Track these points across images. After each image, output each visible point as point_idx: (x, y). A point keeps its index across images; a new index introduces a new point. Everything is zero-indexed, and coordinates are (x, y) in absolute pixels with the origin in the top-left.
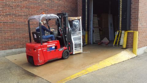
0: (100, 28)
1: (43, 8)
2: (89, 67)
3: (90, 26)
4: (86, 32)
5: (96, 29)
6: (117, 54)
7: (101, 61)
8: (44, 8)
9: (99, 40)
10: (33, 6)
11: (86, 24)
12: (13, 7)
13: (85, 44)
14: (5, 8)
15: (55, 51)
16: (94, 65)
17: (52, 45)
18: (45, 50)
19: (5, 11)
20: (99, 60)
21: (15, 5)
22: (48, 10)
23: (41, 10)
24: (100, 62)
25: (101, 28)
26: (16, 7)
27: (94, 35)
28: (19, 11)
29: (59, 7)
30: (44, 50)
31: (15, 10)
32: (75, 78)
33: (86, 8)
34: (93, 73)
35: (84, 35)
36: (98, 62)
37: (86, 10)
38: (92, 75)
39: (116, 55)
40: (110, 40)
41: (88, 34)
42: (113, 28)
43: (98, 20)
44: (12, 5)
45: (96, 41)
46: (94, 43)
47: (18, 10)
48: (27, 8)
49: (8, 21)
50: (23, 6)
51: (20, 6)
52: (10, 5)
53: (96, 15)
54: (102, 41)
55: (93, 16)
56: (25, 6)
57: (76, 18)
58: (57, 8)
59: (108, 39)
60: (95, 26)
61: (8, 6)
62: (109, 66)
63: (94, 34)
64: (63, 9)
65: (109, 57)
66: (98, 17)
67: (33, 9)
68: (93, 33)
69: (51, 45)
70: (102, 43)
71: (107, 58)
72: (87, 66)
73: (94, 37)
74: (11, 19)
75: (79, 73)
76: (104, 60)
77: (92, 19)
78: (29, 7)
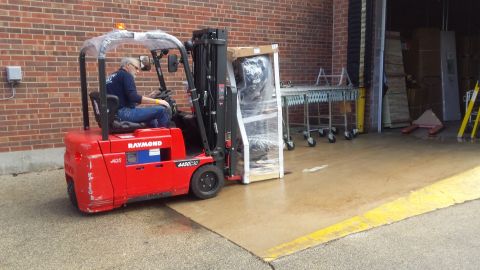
0: (409, 77)
1: (219, 15)
2: (372, 208)
3: (375, 71)
4: (361, 92)
5: (396, 80)
6: (473, 168)
7: (414, 189)
8: (223, 16)
9: (406, 117)
10: (188, 8)
11: (362, 65)
12: (127, 12)
13: (355, 131)
14: (107, 15)
15: (162, 165)
16: (392, 201)
17: (150, 144)
18: (119, 160)
19: (106, 25)
20: (409, 186)
21: (137, 7)
22: (235, 21)
23: (213, 19)
24: (413, 193)
25: (414, 78)
26: (136, 12)
27: (388, 101)
28: (146, 23)
29: (272, 8)
30: (114, 161)
31: (133, 22)
32: (326, 240)
33: (364, 9)
34: (388, 229)
35: (354, 102)
36: (404, 192)
37: (363, 15)
38: (385, 235)
39: (471, 171)
40: (445, 119)
41: (367, 98)
42: (455, 76)
43: (404, 52)
44: (125, 6)
45: (393, 123)
46: (385, 129)
47: (143, 23)
48: (172, 16)
49: (114, 55)
50: (159, 10)
51: (149, 9)
52: (119, 6)
53: (397, 34)
54: (416, 122)
55: (386, 37)
56: (163, 10)
57: (257, 51)
58: (264, 11)
59: (439, 115)
60: (393, 70)
61: (114, 10)
62: (445, 208)
63: (386, 96)
64: (283, 17)
65: (445, 178)
66: (403, 42)
67: (188, 17)
68: (384, 94)
69: (145, 145)
70: (417, 128)
71: (439, 180)
72: (364, 203)
73: (388, 108)
74: (122, 50)
75: (339, 227)
76: (427, 188)
77: (383, 49)
78: (175, 11)
